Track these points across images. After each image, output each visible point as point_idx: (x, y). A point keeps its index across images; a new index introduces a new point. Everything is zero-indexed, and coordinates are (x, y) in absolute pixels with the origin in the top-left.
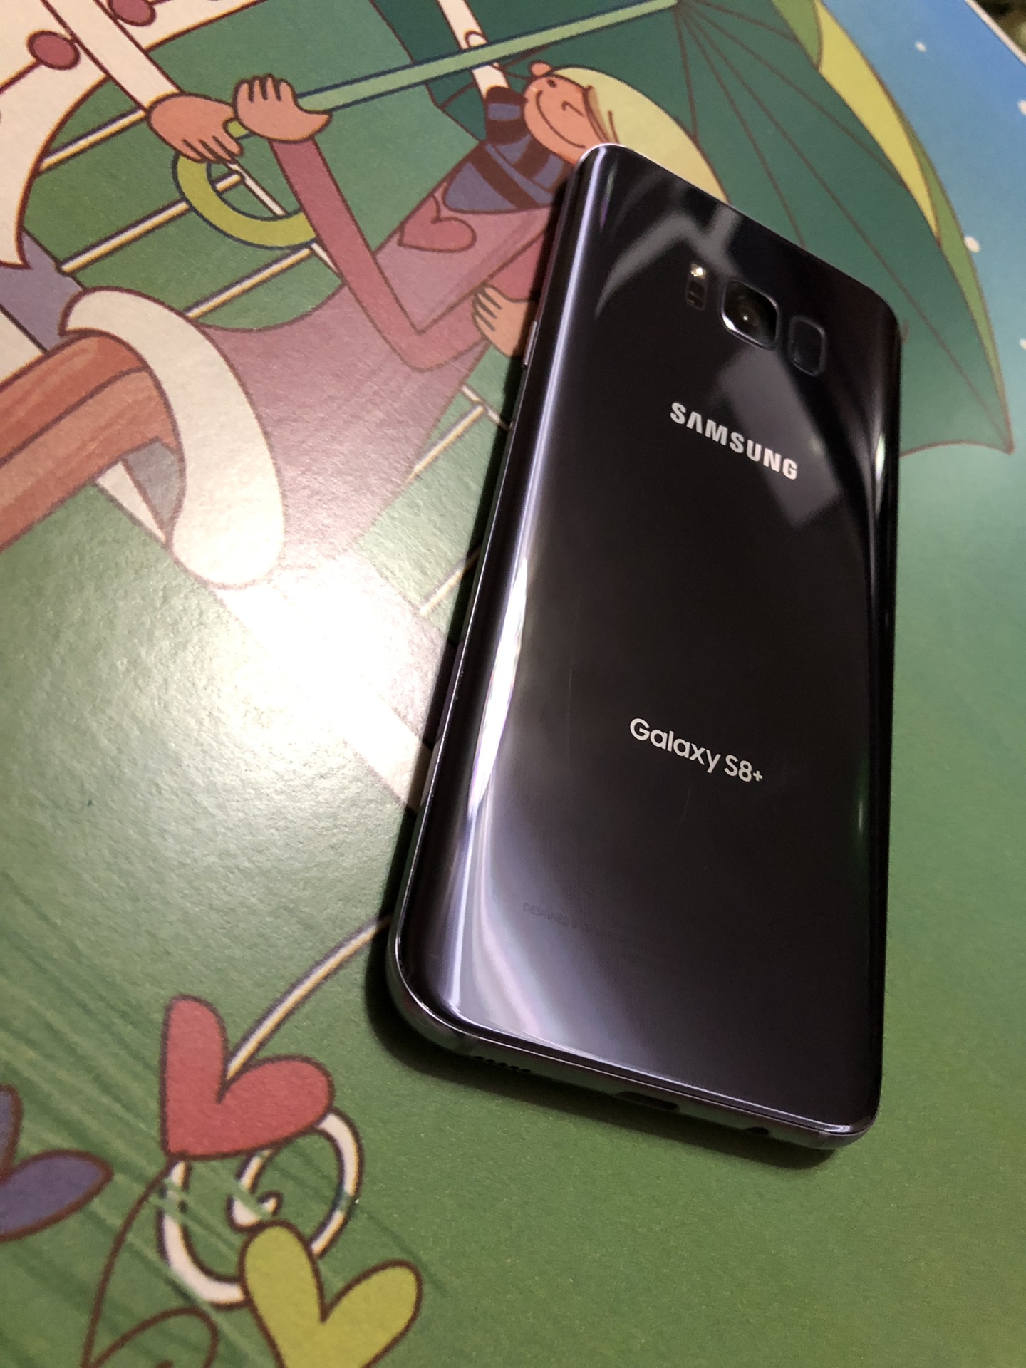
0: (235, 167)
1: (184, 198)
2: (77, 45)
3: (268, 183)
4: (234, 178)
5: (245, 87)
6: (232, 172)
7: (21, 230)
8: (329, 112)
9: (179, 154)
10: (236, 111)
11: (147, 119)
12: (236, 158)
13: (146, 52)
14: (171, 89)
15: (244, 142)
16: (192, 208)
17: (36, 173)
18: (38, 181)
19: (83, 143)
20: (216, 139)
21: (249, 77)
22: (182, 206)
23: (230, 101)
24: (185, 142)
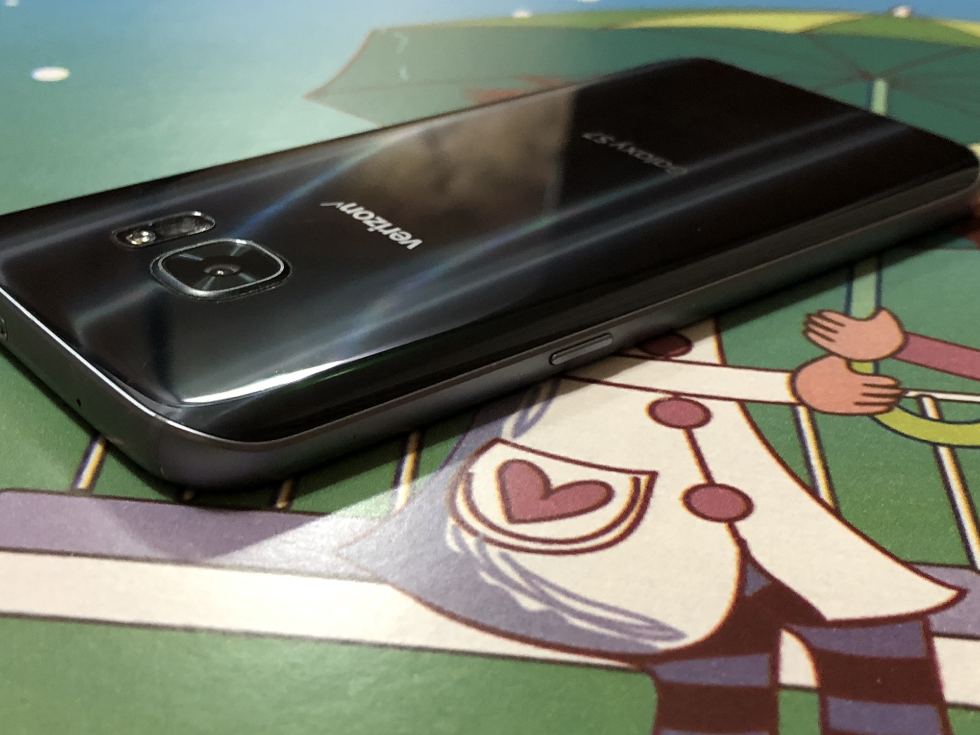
0: (912, 394)
1: (935, 445)
2: (684, 397)
3: (947, 386)
4: (928, 403)
5: (812, 335)
6: (918, 399)
7: (909, 565)
8: (879, 308)
9: (871, 416)
10: (839, 356)
11: (811, 410)
12: (902, 386)
13: (724, 364)
14: (784, 378)
15: (883, 371)
16: (952, 448)
17: (835, 512)
18: (846, 517)
19: (815, 462)
20: (866, 385)
21: (803, 328)
22: (944, 452)
23: (823, 353)
24: (858, 404)
